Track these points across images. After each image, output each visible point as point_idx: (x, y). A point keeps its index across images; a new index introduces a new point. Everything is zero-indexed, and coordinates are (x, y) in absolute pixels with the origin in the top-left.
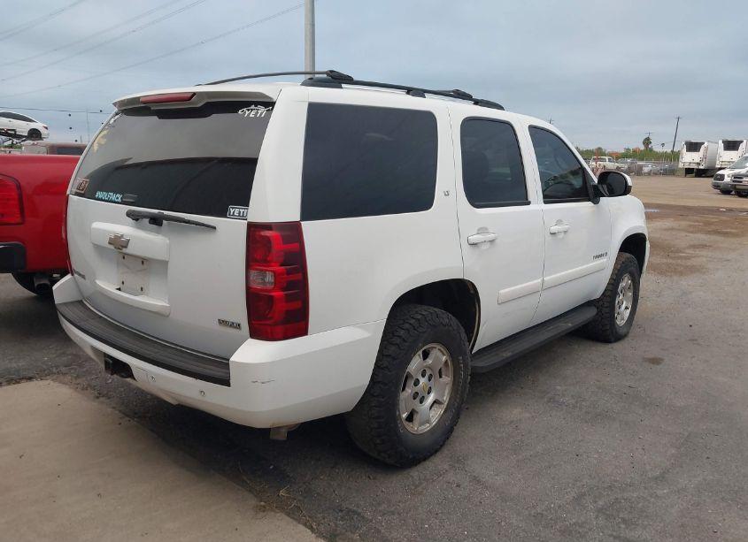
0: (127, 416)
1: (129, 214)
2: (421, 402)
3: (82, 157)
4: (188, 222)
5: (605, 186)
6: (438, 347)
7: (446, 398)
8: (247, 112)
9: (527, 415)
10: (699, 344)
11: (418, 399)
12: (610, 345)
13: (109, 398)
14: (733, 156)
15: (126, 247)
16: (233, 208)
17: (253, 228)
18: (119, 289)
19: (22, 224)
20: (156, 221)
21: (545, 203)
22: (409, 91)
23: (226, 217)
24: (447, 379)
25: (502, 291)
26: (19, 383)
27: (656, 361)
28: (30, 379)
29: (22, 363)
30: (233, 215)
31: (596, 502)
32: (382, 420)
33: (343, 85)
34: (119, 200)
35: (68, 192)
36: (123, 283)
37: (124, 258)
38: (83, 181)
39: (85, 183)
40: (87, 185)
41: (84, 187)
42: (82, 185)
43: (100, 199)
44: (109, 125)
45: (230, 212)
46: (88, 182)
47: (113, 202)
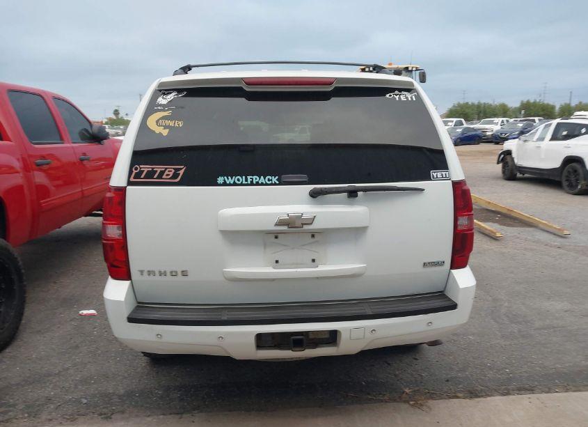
8: (397, 97)
15: (309, 224)
16: (435, 172)
17: (456, 185)
20: (352, 194)
23: (430, 179)
30: (437, 177)
36: (277, 262)
37: (276, 237)
38: (166, 169)
39: (173, 171)
40: (181, 172)
41: (175, 176)
42: (167, 172)
43: (230, 185)
44: (160, 105)
45: (433, 176)
46: (181, 169)
47: (262, 184)
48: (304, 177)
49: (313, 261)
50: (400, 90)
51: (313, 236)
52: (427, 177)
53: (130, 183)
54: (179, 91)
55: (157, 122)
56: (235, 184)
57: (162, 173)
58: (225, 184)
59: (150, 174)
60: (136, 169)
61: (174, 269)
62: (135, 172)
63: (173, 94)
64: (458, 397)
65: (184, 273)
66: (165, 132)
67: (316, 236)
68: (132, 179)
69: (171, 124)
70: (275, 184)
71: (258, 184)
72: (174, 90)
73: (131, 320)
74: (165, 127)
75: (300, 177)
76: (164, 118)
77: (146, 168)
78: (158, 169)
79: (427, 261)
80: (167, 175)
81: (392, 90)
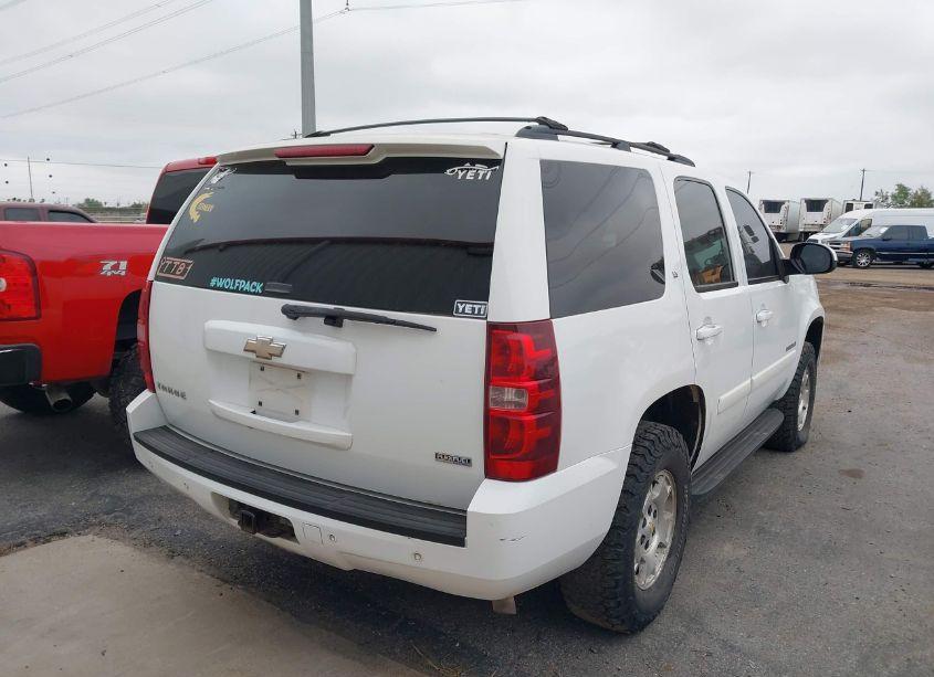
0: (226, 582)
1: (287, 311)
2: (646, 547)
3: (171, 227)
4: (394, 322)
5: (799, 262)
6: (666, 475)
7: (668, 541)
8: (461, 174)
9: (744, 552)
10: (888, 449)
11: (644, 544)
12: (791, 455)
13: (188, 557)
14: (817, 217)
15: (280, 356)
16: (462, 303)
17: (494, 330)
18: (254, 412)
19: (36, 318)
20: (334, 320)
21: (750, 283)
22: (615, 144)
23: (450, 314)
24: (669, 516)
25: (722, 398)
26: (49, 541)
27: (855, 474)
28: (63, 534)
29: (42, 512)
30: (463, 312)
31: (887, 666)
32: (620, 577)
33: (559, 137)
34: (259, 289)
35: (151, 276)
36: (260, 404)
37: (262, 369)
38: (182, 263)
39: (185, 266)
40: (189, 268)
41: (184, 272)
42: (180, 267)
43: (220, 289)
44: (210, 185)
45: (457, 308)
46: (191, 264)
47: (247, 292)
48: (287, 287)
49: (297, 412)
50: (473, 162)
51: (299, 376)
52: (447, 310)
53: (156, 278)
55: (198, 205)
57: (177, 268)
59: (170, 269)
60: (163, 262)
62: (161, 265)
63: (227, 171)
65: (184, 396)
66: (196, 219)
68: (158, 273)
69: (205, 208)
70: (258, 294)
71: (242, 292)
75: (281, 288)
78: (177, 262)
79: (441, 452)
80: (180, 270)
81: (460, 162)
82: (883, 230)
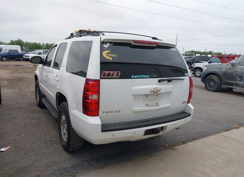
8: (173, 50)
16: (186, 74)
30: (186, 76)
36: (147, 105)
37: (147, 96)
38: (114, 73)
39: (117, 73)
40: (119, 74)
41: (118, 75)
42: (114, 74)
43: (135, 78)
44: (105, 48)
46: (119, 73)
47: (145, 78)
49: (157, 104)
51: (157, 95)
53: (101, 78)
54: (110, 43)
55: (107, 54)
56: (137, 78)
57: (113, 74)
58: (134, 78)
59: (109, 75)
60: (103, 73)
61: (116, 110)
62: (102, 74)
63: (108, 44)
64: (181, 145)
65: (119, 111)
66: (111, 59)
67: (158, 96)
68: (102, 77)
69: (112, 55)
70: (149, 78)
71: (144, 78)
72: (108, 42)
73: (102, 131)
74: (110, 57)
75: (156, 76)
76: (108, 53)
77: (107, 72)
78: (111, 73)
80: (115, 75)
82: (8, 51)
